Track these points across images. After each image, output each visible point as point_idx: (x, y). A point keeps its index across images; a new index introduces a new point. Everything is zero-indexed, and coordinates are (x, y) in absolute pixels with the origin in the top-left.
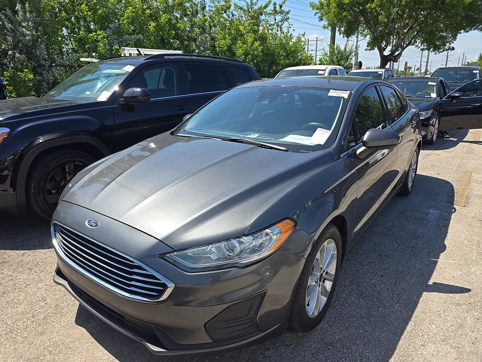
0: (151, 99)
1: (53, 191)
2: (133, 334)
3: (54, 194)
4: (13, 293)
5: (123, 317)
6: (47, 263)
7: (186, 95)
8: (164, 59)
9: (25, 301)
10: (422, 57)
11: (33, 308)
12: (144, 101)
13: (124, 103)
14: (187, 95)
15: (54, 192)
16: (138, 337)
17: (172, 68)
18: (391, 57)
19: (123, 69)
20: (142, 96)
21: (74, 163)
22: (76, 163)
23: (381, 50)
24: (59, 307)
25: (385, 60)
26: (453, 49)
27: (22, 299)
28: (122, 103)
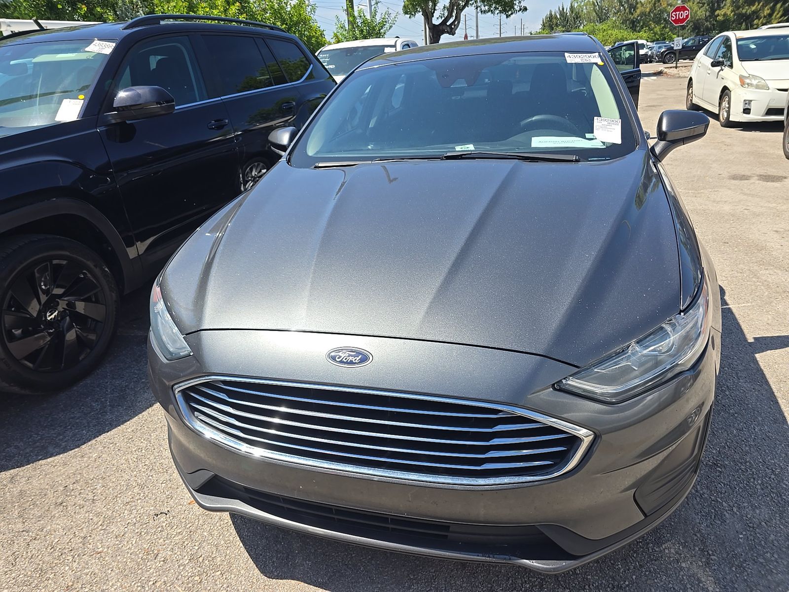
0: (176, 108)
1: (15, 332)
2: (481, 555)
3: (20, 339)
4: (63, 564)
5: (446, 527)
6: (90, 482)
7: (219, 99)
8: (158, 25)
9: (109, 571)
10: (466, 29)
11: (143, 578)
12: (163, 112)
13: (119, 121)
14: (222, 98)
15: (17, 332)
16: (495, 556)
17: (179, 45)
18: (444, 27)
19: (87, 49)
20: (157, 103)
21: (51, 263)
22: (55, 262)
23: (428, 16)
24: (201, 560)
25: (436, 32)
26: (525, 9)
27: (99, 570)
28: (113, 121)
